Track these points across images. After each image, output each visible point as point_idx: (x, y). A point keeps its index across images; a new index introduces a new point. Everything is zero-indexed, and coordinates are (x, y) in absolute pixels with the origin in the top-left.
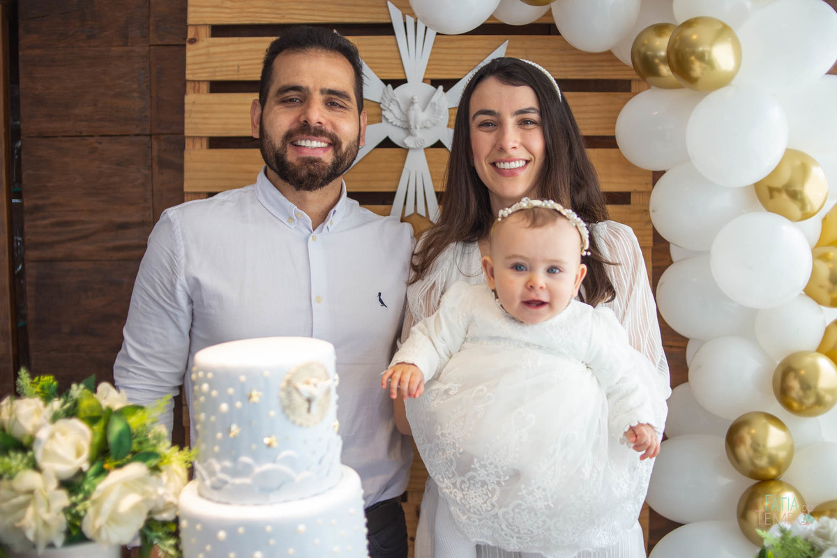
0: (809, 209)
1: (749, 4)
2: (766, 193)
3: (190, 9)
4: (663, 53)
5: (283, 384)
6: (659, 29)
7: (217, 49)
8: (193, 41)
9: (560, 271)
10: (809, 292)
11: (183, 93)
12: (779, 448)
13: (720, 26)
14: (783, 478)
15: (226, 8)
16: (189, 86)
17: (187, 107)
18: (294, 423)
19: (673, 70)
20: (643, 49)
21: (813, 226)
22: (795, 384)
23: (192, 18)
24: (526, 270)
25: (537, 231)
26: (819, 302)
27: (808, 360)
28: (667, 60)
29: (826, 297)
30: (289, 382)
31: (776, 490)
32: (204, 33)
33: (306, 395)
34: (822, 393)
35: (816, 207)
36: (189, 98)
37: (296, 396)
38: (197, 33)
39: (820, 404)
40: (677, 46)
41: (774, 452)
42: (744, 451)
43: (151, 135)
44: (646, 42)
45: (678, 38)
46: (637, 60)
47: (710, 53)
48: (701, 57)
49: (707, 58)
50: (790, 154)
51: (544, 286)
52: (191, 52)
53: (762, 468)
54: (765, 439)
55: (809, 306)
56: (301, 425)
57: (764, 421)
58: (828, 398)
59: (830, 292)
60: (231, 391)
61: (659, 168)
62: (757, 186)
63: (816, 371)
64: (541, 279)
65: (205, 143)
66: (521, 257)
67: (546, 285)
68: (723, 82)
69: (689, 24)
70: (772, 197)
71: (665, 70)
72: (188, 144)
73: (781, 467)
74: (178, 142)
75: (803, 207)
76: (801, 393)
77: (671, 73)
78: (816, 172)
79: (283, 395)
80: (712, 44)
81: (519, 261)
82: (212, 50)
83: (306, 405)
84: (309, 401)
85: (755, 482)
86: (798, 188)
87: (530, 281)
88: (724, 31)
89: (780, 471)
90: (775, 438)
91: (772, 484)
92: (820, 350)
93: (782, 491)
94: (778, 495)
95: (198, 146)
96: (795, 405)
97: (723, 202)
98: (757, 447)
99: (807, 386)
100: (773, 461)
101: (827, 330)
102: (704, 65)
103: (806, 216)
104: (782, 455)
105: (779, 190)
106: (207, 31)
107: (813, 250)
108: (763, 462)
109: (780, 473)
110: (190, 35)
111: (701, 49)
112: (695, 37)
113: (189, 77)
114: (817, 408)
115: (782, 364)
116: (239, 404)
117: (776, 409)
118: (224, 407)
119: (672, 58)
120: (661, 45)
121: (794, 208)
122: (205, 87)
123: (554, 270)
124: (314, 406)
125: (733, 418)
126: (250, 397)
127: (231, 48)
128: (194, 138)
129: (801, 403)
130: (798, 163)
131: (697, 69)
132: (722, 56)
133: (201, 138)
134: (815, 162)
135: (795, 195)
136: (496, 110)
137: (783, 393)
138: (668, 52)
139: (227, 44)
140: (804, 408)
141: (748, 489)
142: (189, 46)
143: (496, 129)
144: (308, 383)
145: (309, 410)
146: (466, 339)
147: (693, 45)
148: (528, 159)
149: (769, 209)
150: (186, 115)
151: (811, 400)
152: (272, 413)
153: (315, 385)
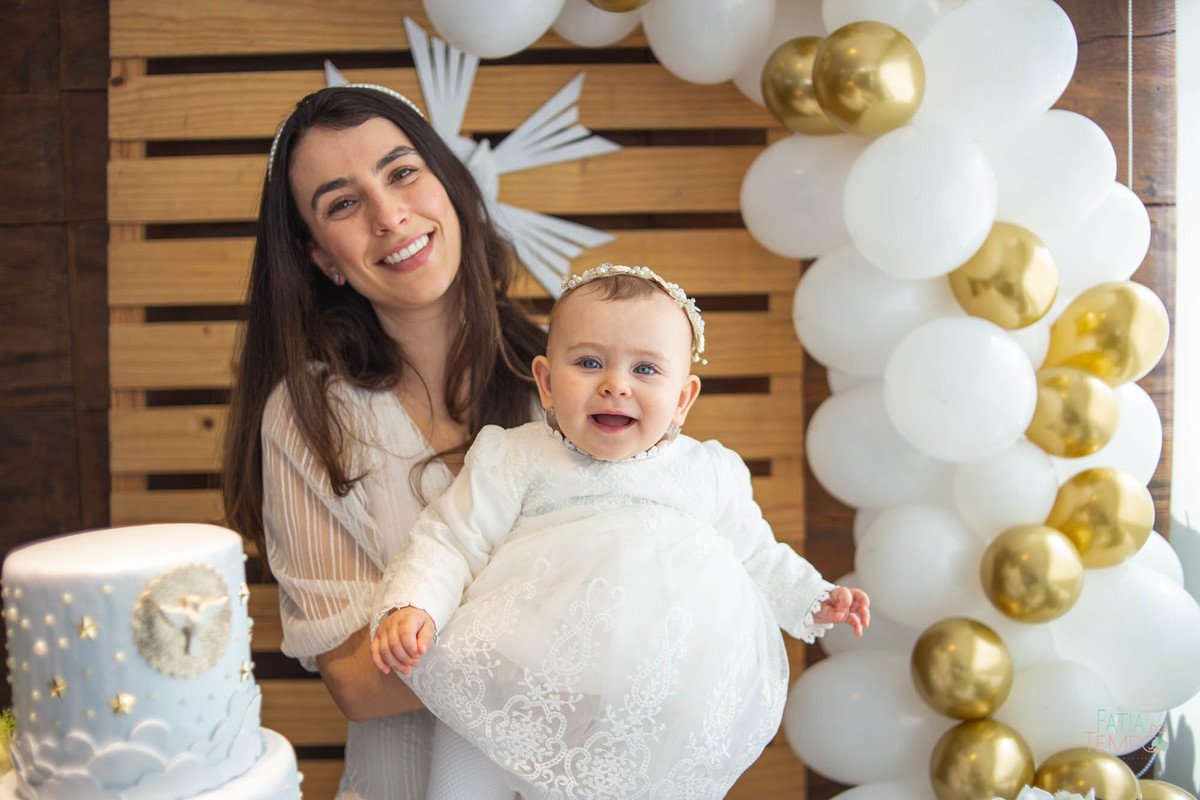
0: (1030, 311)
1: (935, 7)
2: (966, 289)
3: (113, 35)
4: (808, 81)
5: (138, 606)
6: (802, 45)
7: (154, 93)
8: (119, 82)
9: (656, 372)
10: (1033, 435)
11: (105, 158)
12: (992, 672)
13: (892, 36)
14: (998, 716)
15: (165, 31)
16: (114, 149)
17: (111, 180)
18: (159, 670)
19: (822, 105)
20: (778, 76)
21: (1037, 336)
22: (1014, 575)
23: (117, 47)
24: (601, 367)
25: (621, 305)
26: (1048, 450)
27: (1032, 539)
28: (813, 92)
29: (1058, 443)
30: (148, 603)
31: (988, 735)
32: (136, 69)
33: (182, 624)
34: (1055, 588)
35: (1042, 308)
36: (115, 166)
37: (160, 625)
38: (124, 70)
39: (1052, 604)
40: (826, 66)
41: (983, 678)
42: (941, 677)
43: (65, 224)
44: (782, 64)
45: (827, 54)
46: (771, 94)
47: (876, 74)
48: (864, 82)
49: (872, 84)
50: (999, 229)
51: (629, 392)
52: (117, 99)
53: (967, 704)
54: (970, 659)
55: (1033, 456)
56: (172, 675)
57: (967, 632)
58: (1064, 594)
59: (1065, 435)
60: (49, 619)
61: (807, 254)
62: (953, 277)
63: (1044, 554)
64: (624, 380)
65: (139, 232)
66: (593, 346)
67: (633, 391)
68: (899, 119)
69: (844, 32)
70: (975, 292)
71: (810, 106)
72: (114, 233)
73: (994, 699)
74: (100, 232)
75: (1022, 308)
76: (1022, 589)
77: (819, 111)
78: (1041, 257)
79: (137, 624)
80: (879, 62)
81: (590, 353)
82: (146, 94)
83: (182, 640)
84: (187, 632)
85: (955, 723)
86: (1012, 280)
87: (605, 382)
88: (898, 43)
89: (993, 707)
90: (984, 658)
91: (982, 726)
92: (1051, 522)
93: (996, 736)
94: (991, 743)
95: (129, 236)
96: (1015, 607)
97: (902, 302)
98: (959, 670)
99: (1031, 578)
100: (982, 692)
101: (1061, 492)
102: (867, 94)
103: (1026, 322)
104: (995, 681)
105: (986, 284)
106: (142, 67)
107: (1039, 373)
108: (967, 694)
109: (993, 709)
110: (115, 72)
111: (863, 69)
112: (853, 51)
113: (113, 134)
114: (1047, 611)
115: (994, 545)
116: (63, 642)
117: (985, 612)
118: (41, 646)
119: (821, 86)
120: (804, 67)
121: (1009, 310)
122: (138, 150)
123: (647, 370)
124: (196, 643)
125: (922, 626)
126: (81, 627)
127: (175, 91)
128: (122, 225)
129: (1023, 602)
130: (1013, 241)
131: (857, 99)
132: (896, 80)
133: (133, 225)
134: (1040, 243)
135: (1009, 291)
136: (345, 176)
137: (996, 587)
138: (814, 79)
139: (168, 86)
140: (1027, 611)
141: (946, 735)
142: (112, 90)
143: (360, 206)
144: (184, 603)
145: (187, 649)
146: (521, 513)
147: (851, 64)
148: (430, 230)
149: (973, 312)
150: (111, 192)
151: (1038, 599)
152: (120, 656)
153: (196, 607)
